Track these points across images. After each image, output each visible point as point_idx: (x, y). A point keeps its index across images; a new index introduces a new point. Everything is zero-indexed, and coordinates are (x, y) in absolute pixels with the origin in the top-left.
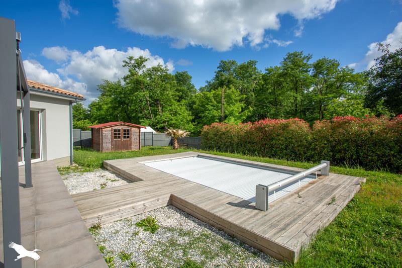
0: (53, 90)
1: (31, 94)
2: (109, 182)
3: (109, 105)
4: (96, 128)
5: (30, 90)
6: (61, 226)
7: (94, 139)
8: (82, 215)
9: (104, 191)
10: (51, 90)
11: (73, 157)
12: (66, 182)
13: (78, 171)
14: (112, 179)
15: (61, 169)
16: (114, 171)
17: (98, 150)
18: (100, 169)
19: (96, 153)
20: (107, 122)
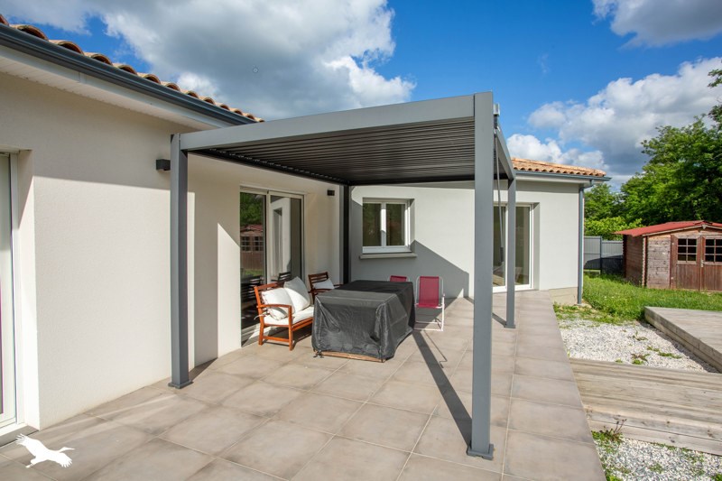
0: (551, 169)
1: (518, 182)
2: (654, 356)
3: (670, 183)
4: (634, 235)
5: (517, 174)
6: (546, 405)
7: (628, 258)
8: (584, 401)
9: (636, 370)
10: (548, 169)
11: (582, 290)
12: (564, 333)
13: (589, 319)
14: (662, 351)
15: (561, 308)
16: (669, 333)
17: (637, 283)
18: (635, 322)
19: (632, 287)
20: (663, 220)
